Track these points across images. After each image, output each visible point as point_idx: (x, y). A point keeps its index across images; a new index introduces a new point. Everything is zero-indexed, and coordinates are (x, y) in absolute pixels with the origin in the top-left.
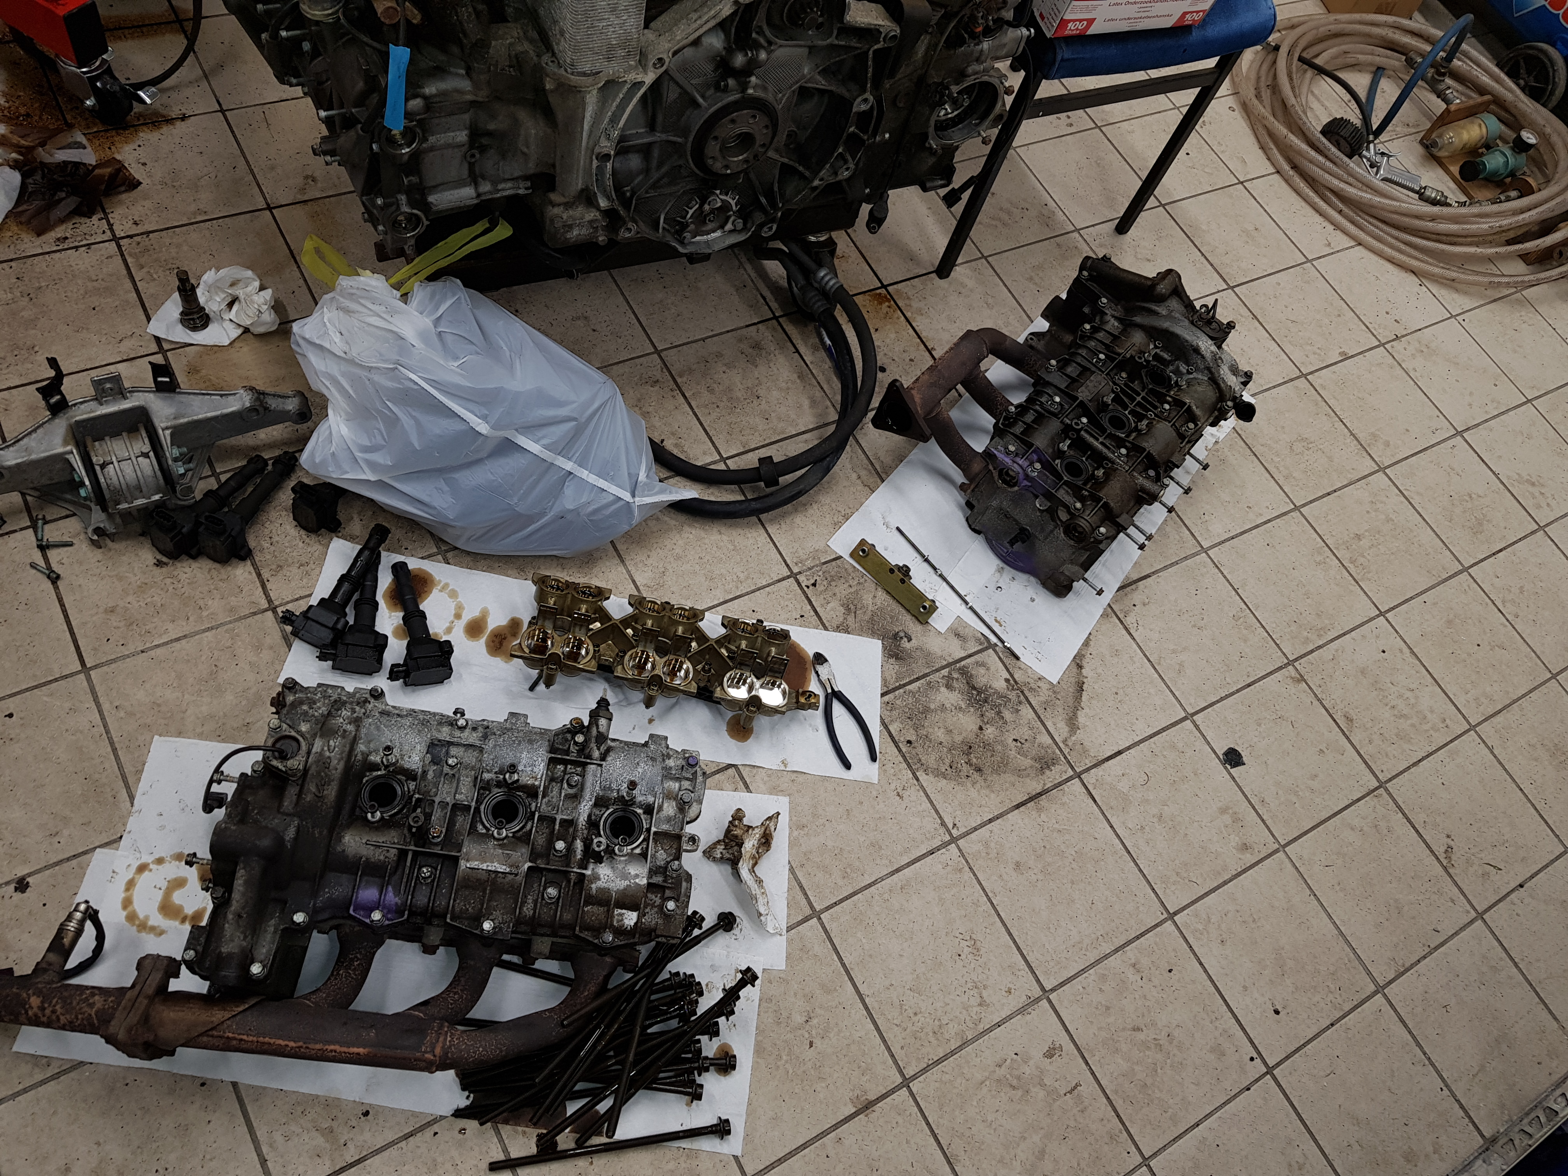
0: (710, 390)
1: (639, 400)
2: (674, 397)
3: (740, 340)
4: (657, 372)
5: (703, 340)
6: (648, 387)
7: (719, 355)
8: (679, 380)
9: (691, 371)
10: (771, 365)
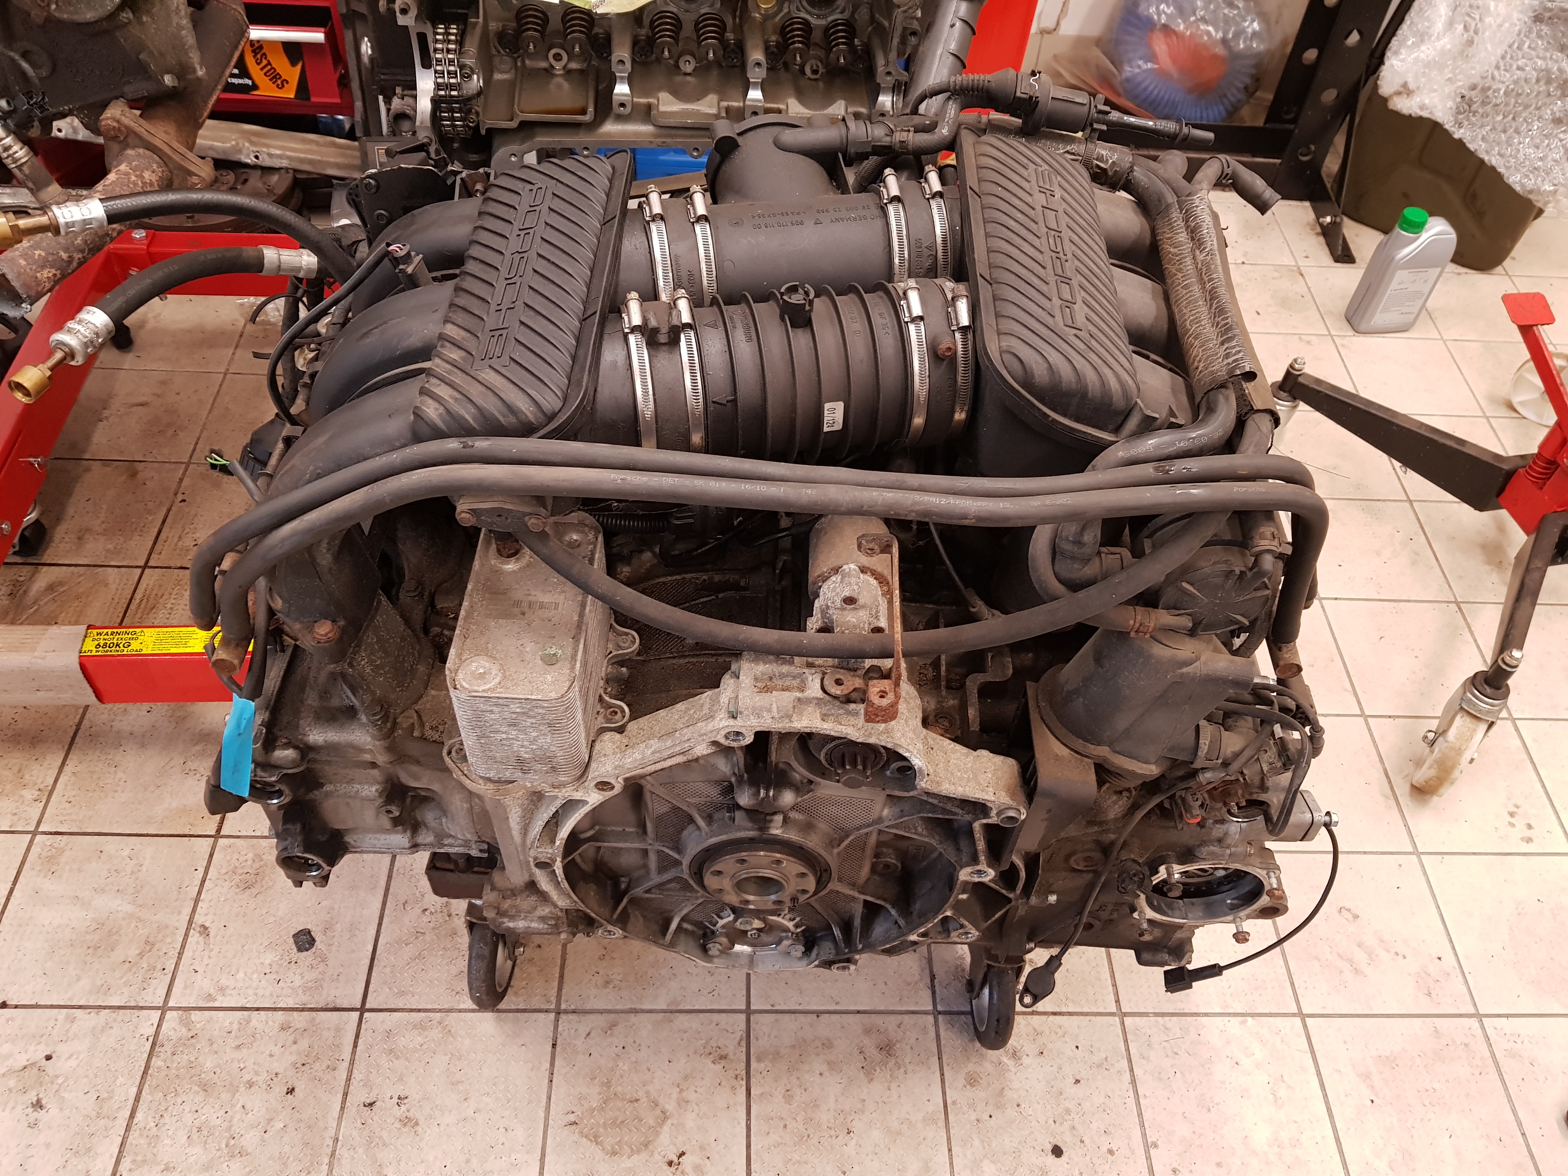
0: (788, 1096)
1: (686, 1078)
2: (733, 1088)
3: (867, 1031)
4: (732, 1046)
5: (818, 1013)
6: (708, 1062)
7: (828, 1044)
8: (754, 1065)
9: (776, 1055)
10: (894, 1086)
